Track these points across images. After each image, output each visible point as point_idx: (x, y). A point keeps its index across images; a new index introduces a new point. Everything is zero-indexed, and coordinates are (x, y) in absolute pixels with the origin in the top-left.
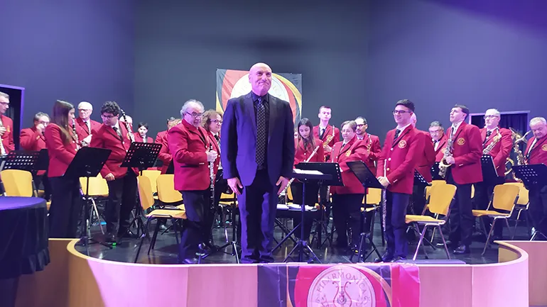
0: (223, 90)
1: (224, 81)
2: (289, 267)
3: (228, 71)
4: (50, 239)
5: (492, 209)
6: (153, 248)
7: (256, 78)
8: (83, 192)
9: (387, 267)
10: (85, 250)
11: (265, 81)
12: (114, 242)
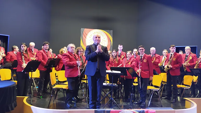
0: (83, 36)
1: (84, 32)
2: (106, 111)
3: (85, 29)
4: (17, 97)
5: (183, 84)
6: (56, 99)
7: (95, 39)
8: (30, 76)
9: (144, 111)
10: (30, 99)
11: (98, 40)
12: (41, 96)
